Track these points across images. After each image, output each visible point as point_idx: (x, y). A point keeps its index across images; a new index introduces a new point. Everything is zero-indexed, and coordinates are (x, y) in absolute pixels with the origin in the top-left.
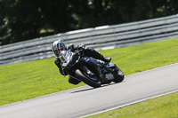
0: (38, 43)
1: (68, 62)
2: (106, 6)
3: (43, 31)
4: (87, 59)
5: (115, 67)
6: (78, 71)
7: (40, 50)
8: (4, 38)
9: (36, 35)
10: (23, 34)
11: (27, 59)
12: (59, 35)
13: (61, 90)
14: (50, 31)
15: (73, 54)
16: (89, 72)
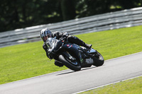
0: (109, 16)
1: (53, 48)
3: (112, 7)
4: (70, 46)
7: (111, 22)
8: (82, 12)
9: (107, 10)
10: (97, 9)
11: (100, 29)
12: (125, 10)
13: (126, 54)
14: (118, 7)
15: (58, 41)
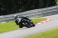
2: (2, 9)
5: (32, 22)
6: (23, 23)
16: (26, 23)
